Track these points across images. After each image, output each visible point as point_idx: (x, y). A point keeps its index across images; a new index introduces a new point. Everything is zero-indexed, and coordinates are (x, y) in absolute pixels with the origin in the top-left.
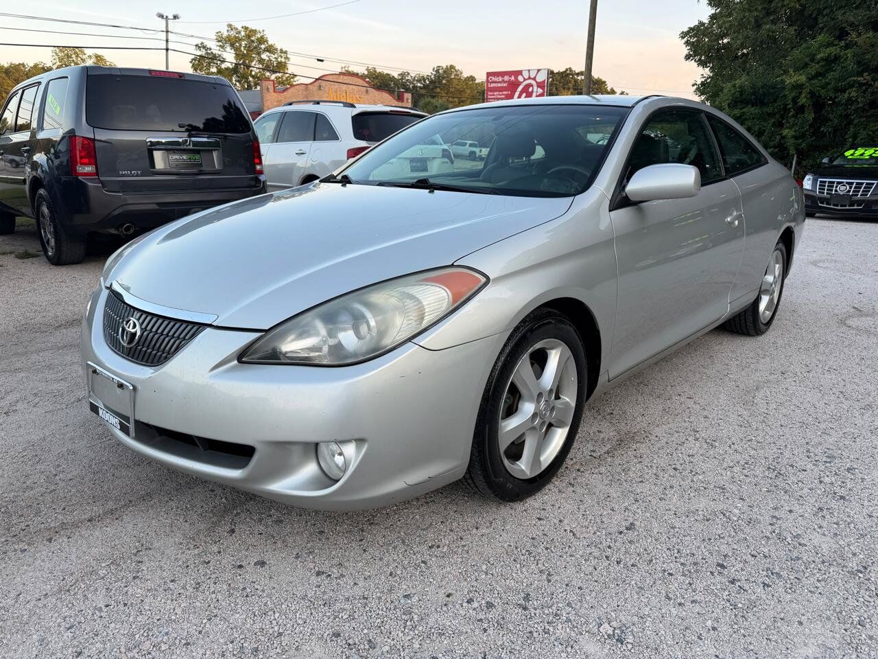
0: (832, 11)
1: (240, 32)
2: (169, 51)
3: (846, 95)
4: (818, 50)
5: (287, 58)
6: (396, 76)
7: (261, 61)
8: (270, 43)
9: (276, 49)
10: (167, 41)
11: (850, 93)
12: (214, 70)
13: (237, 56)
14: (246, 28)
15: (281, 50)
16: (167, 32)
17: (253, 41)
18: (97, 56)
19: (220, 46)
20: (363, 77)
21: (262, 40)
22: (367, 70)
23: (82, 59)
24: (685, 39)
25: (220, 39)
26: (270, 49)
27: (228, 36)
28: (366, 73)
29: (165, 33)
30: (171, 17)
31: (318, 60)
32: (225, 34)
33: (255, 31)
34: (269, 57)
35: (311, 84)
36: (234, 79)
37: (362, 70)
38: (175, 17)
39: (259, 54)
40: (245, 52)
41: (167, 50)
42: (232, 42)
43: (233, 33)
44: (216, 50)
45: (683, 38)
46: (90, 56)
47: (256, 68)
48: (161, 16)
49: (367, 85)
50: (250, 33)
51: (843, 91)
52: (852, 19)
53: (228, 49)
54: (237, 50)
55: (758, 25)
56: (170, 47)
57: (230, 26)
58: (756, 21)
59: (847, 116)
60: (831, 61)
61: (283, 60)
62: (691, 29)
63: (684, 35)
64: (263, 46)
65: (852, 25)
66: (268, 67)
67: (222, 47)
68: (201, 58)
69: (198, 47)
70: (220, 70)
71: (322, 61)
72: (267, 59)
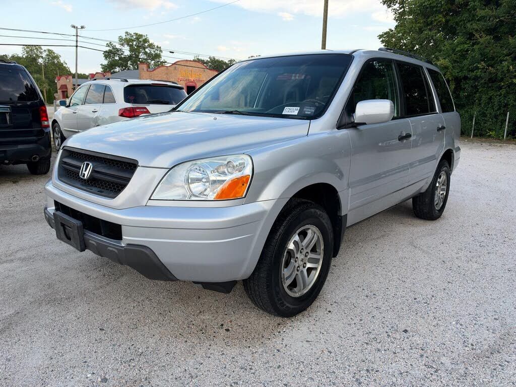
0: (464, 23)
1: (133, 36)
2: (78, 47)
4: (457, 46)
5: (161, 51)
6: (227, 62)
7: (146, 53)
8: (150, 42)
9: (154, 46)
10: (77, 41)
12: (117, 58)
13: (131, 51)
14: (136, 34)
15: (157, 47)
16: (77, 36)
17: (140, 41)
18: (49, 50)
19: (121, 44)
20: (207, 63)
21: (146, 41)
22: (210, 58)
23: (40, 52)
24: (381, 39)
25: (121, 39)
26: (151, 46)
27: (125, 39)
28: (209, 60)
29: (75, 37)
30: (79, 27)
31: (171, 52)
32: (124, 37)
33: (141, 36)
34: (150, 50)
35: (170, 66)
36: (129, 63)
37: (206, 59)
38: (82, 27)
39: (144, 48)
40: (136, 47)
42: (127, 41)
43: (128, 37)
44: (118, 46)
46: (45, 51)
47: (142, 56)
48: (74, 27)
49: (204, 67)
50: (139, 37)
52: (476, 27)
53: (126, 46)
54: (131, 46)
55: (421, 31)
56: (78, 45)
57: (127, 33)
58: (420, 29)
61: (158, 52)
62: (386, 33)
63: (380, 36)
64: (146, 44)
65: (477, 30)
66: (149, 55)
67: (122, 45)
68: (110, 52)
69: (108, 45)
70: (120, 59)
71: (173, 53)
72: (149, 52)
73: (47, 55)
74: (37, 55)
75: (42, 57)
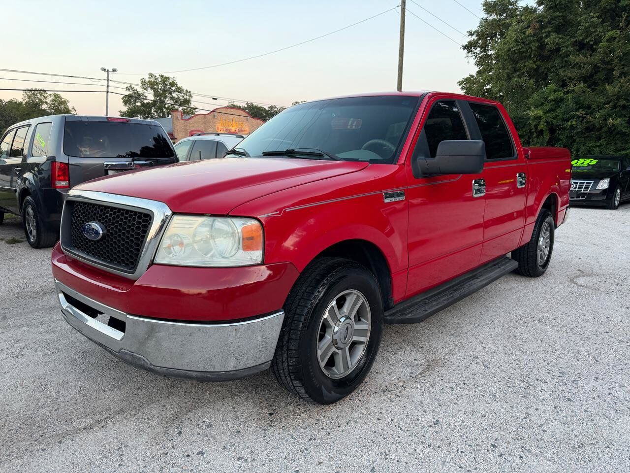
0: (556, 69)
1: (157, 79)
2: (109, 93)
3: (569, 123)
4: (549, 94)
5: (190, 96)
6: (267, 109)
7: (172, 98)
8: (178, 86)
9: (183, 90)
10: (108, 86)
11: (572, 122)
12: (139, 104)
13: (155, 96)
14: (162, 76)
15: (187, 91)
16: (108, 80)
17: (166, 85)
18: (55, 95)
20: (244, 109)
21: (173, 84)
22: (247, 104)
23: (44, 97)
24: (461, 86)
25: (143, 82)
26: (179, 90)
27: (149, 82)
28: (246, 106)
29: (106, 81)
30: (111, 70)
31: (213, 99)
32: (147, 80)
33: (168, 78)
34: (178, 95)
35: (207, 114)
36: (153, 110)
37: (243, 105)
38: (114, 70)
39: (171, 93)
40: (161, 92)
41: (108, 92)
42: (152, 85)
43: (152, 79)
44: (140, 90)
45: (460, 85)
46: (50, 95)
47: (168, 102)
48: (104, 70)
49: (247, 115)
50: (165, 79)
51: (568, 120)
52: (569, 75)
53: (149, 89)
54: (156, 91)
55: (509, 78)
56: (109, 91)
57: (151, 74)
58: (508, 75)
59: (572, 137)
60: (559, 102)
61: (188, 97)
62: (466, 80)
63: (460, 83)
64: (174, 88)
65: (570, 78)
66: (176, 101)
67: (145, 89)
68: (130, 96)
69: (128, 89)
70: (143, 104)
71: (216, 99)
72: (176, 97)
73: (53, 100)
74: (41, 100)
75: (46, 103)
